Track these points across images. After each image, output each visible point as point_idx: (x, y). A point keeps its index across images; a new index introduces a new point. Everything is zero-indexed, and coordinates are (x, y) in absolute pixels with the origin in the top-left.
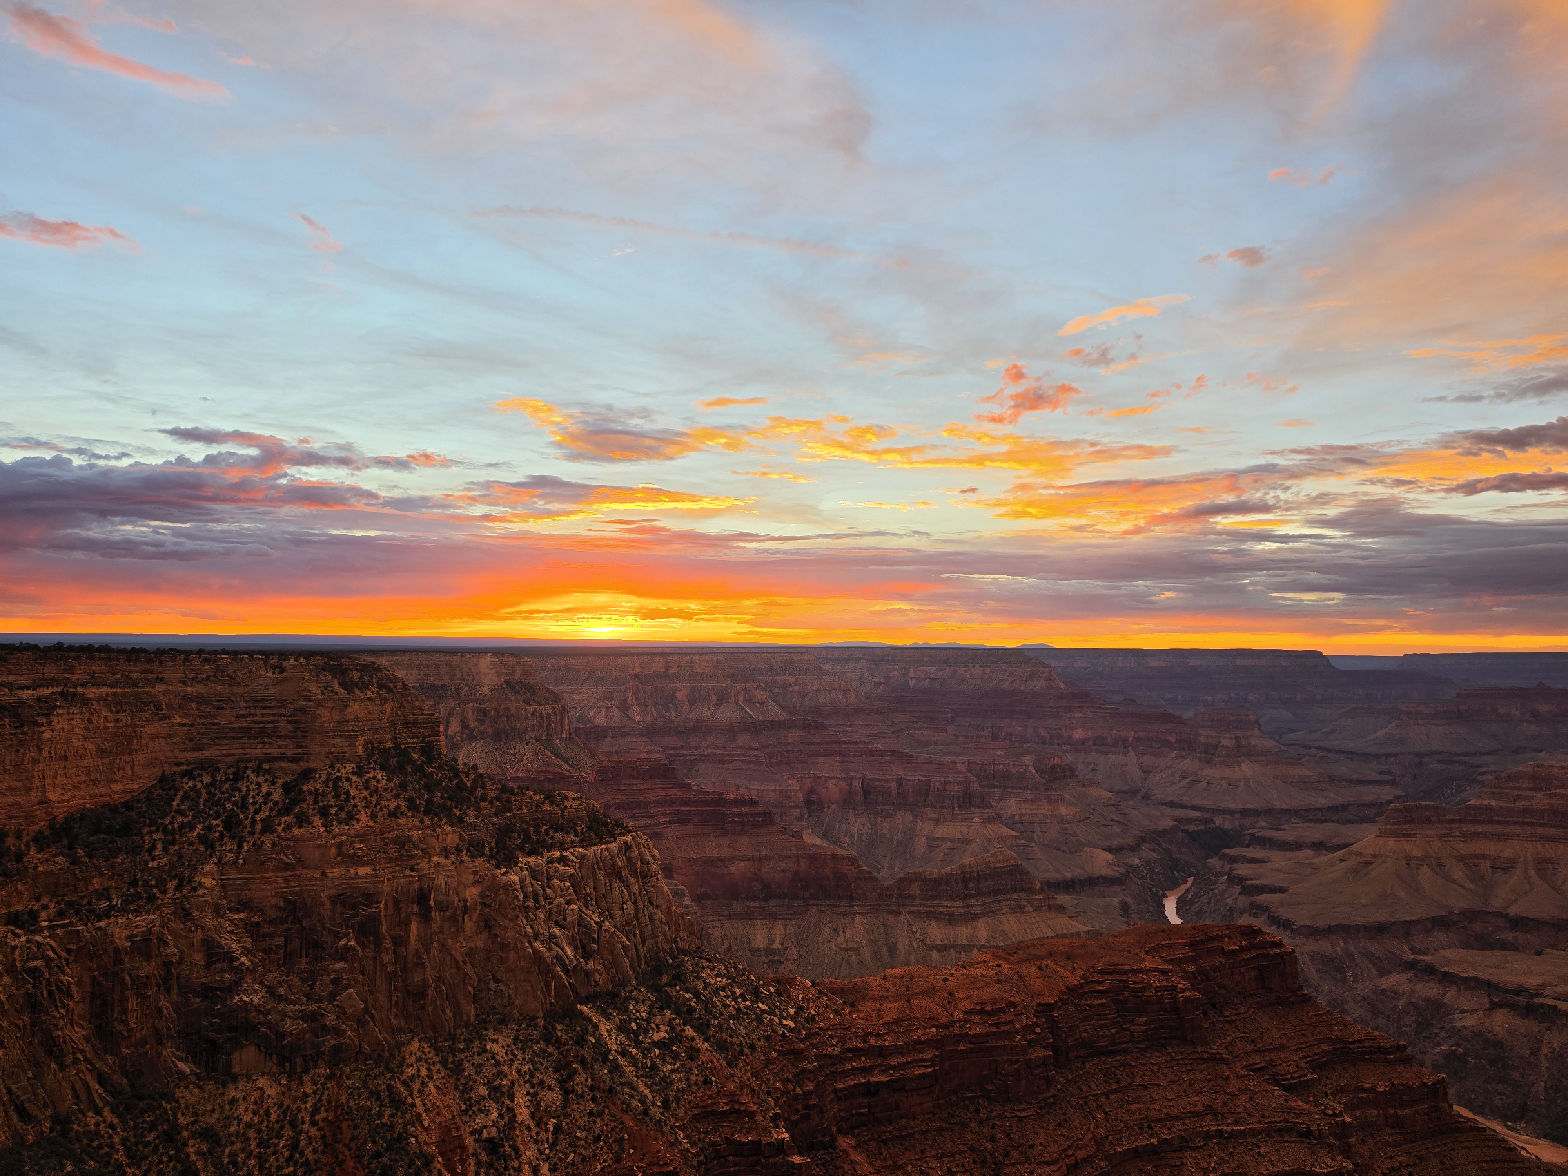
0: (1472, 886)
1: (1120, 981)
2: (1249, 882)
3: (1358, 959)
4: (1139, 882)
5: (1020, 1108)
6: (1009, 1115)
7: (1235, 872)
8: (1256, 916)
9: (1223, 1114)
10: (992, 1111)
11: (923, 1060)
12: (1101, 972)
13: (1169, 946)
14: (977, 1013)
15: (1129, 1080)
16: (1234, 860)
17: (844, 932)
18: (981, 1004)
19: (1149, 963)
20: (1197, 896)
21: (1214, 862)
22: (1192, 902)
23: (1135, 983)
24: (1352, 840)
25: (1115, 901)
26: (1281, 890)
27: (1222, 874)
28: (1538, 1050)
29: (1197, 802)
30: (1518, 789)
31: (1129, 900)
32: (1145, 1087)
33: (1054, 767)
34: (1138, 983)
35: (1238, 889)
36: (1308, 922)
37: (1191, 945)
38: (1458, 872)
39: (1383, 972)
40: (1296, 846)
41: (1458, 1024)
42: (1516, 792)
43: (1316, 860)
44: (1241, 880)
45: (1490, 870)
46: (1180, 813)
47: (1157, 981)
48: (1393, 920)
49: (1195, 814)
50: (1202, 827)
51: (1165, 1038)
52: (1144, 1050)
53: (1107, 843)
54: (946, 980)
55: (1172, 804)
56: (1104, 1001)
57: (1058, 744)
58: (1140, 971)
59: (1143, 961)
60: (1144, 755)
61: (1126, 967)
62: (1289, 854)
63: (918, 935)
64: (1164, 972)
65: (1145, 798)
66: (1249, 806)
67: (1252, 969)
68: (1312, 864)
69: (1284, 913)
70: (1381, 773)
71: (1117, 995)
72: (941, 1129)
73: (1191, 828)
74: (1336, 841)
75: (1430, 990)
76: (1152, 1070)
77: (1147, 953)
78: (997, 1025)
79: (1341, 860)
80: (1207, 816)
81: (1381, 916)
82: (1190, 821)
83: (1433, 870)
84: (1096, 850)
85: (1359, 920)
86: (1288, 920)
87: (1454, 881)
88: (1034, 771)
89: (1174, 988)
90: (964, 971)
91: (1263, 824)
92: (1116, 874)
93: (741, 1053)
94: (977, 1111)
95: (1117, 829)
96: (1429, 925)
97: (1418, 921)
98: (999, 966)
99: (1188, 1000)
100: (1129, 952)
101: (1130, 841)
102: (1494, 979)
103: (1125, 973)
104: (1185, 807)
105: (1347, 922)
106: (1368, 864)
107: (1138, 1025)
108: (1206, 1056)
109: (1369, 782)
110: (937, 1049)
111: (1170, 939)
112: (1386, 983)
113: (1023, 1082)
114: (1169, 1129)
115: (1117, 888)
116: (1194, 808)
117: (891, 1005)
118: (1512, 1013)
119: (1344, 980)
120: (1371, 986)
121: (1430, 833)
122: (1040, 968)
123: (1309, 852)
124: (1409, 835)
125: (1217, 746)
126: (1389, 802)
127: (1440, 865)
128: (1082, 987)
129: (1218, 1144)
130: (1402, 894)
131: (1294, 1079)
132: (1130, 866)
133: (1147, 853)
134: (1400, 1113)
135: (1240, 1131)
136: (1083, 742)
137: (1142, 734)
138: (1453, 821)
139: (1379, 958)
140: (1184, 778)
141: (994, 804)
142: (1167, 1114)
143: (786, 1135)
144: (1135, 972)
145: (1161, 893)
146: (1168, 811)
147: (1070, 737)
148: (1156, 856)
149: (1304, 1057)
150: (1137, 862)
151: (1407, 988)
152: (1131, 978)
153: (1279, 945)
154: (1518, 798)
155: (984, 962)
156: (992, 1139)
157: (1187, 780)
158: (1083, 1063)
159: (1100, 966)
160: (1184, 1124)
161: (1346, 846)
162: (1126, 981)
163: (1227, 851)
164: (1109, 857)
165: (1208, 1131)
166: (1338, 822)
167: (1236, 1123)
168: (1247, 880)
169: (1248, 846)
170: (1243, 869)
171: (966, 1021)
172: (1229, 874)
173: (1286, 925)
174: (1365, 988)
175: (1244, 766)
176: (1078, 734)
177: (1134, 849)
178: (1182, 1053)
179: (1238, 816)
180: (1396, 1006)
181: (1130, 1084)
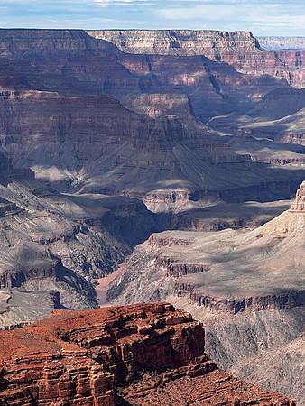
1: (36, 369)
2: (174, 264)
3: (268, 329)
7: (163, 255)
8: (179, 295)
13: (86, 330)
16: (162, 243)
19: (65, 348)
21: (144, 246)
23: (50, 369)
26: (201, 270)
27: (150, 258)
34: (55, 369)
35: (164, 270)
43: (236, 239)
44: (169, 261)
47: (72, 365)
50: (133, 213)
53: (41, 235)
55: (105, 191)
58: (56, 357)
59: (59, 347)
62: (213, 234)
64: (79, 356)
69: (204, 292)
73: (123, 214)
77: (64, 339)
79: (258, 237)
80: (139, 200)
81: (290, 286)
82: (122, 207)
84: (29, 243)
86: (208, 297)
89: (88, 370)
92: (48, 265)
95: (50, 220)
100: (47, 340)
101: (63, 231)
103: (41, 360)
105: (260, 295)
106: (281, 238)
111: (88, 324)
112: (290, 348)
115: (50, 280)
119: (256, 349)
120: (278, 352)
123: (229, 232)
125: (150, 130)
132: (63, 257)
137: (78, 120)
139: (286, 326)
140: (118, 164)
144: (50, 359)
145: (92, 281)
147: (6, 125)
150: (70, 252)
152: (47, 365)
157: (121, 166)
159: (16, 357)
161: (263, 223)
168: (173, 261)
169: (176, 228)
170: (170, 251)
175: (175, 150)
176: (14, 122)
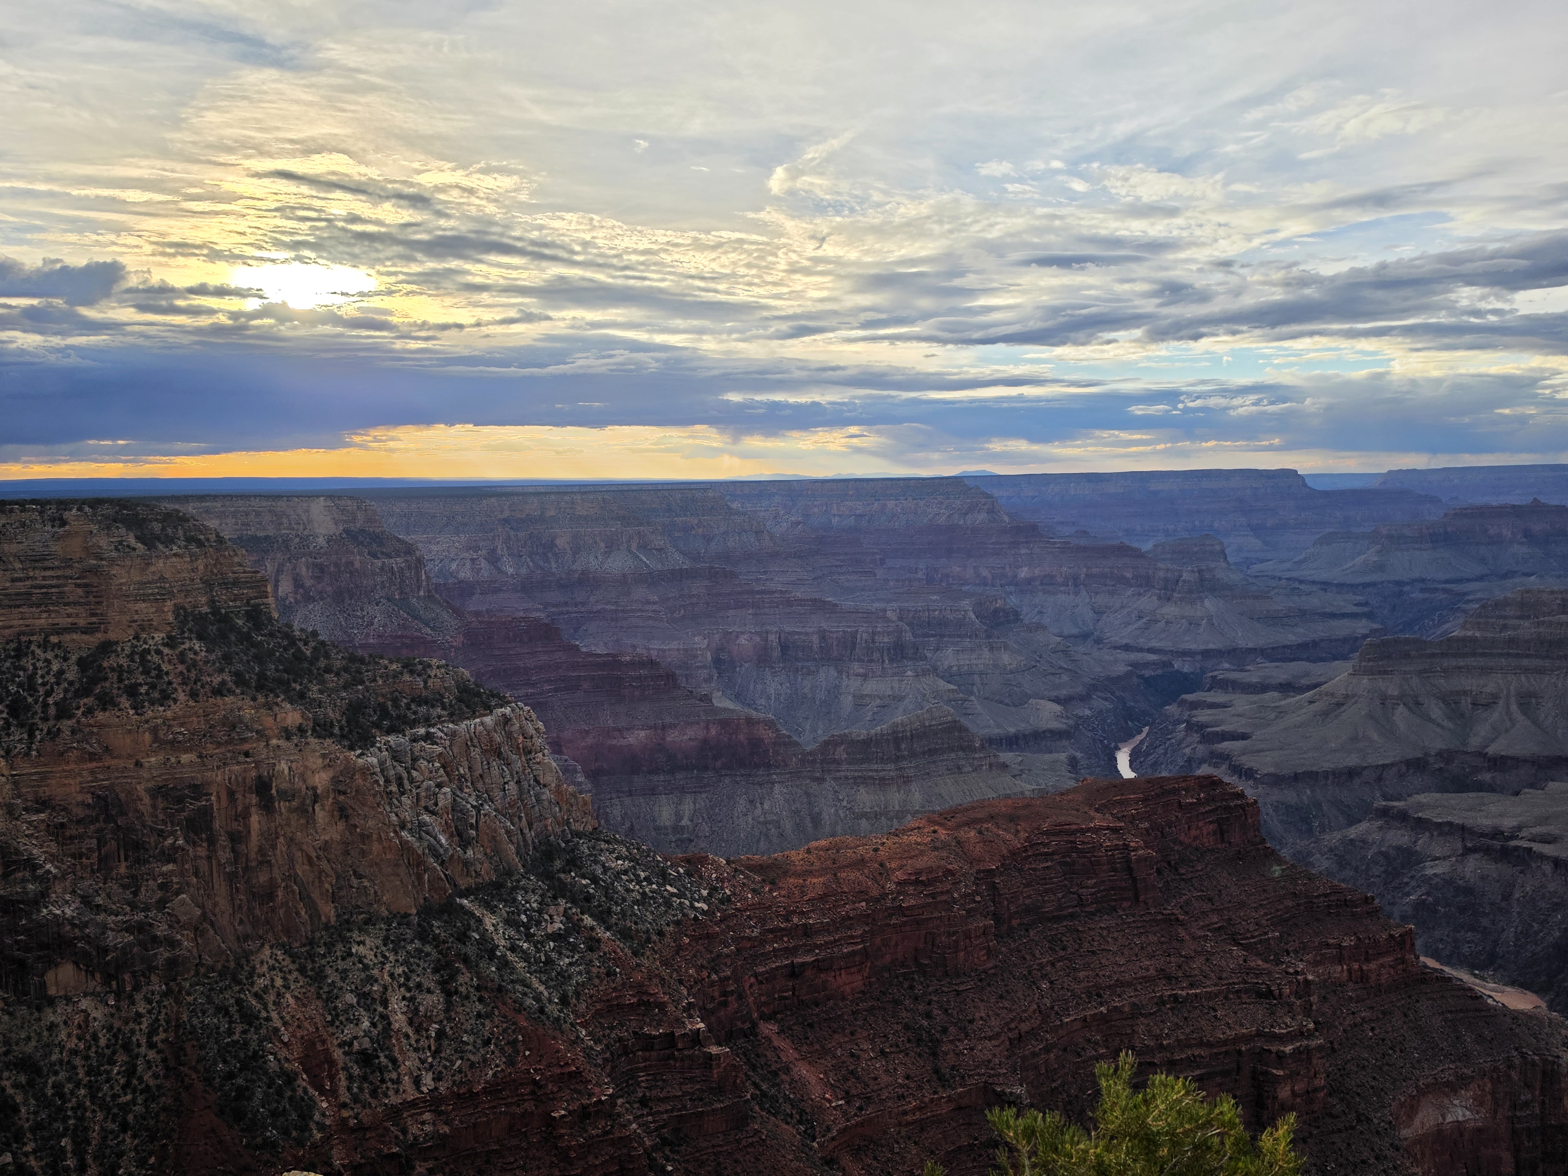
0: (1450, 725)
1: (1067, 842)
2: (1209, 730)
3: (1325, 808)
4: (1089, 734)
5: (958, 981)
6: (946, 989)
7: (1195, 719)
8: (1216, 766)
9: (1176, 979)
10: (928, 986)
11: (852, 937)
12: (1047, 833)
13: (1120, 803)
14: (911, 884)
15: (1077, 946)
16: (1193, 706)
17: (762, 804)
18: (916, 874)
19: (1099, 821)
20: (1153, 747)
21: (1172, 709)
22: (1147, 754)
23: (1083, 843)
24: (1322, 679)
25: (1063, 756)
26: (1244, 737)
27: (1180, 722)
28: (1511, 894)
29: (1154, 644)
30: (1505, 617)
31: (1079, 755)
32: (1094, 953)
33: (996, 611)
34: (1088, 843)
35: (1196, 737)
36: (1272, 770)
37: (1145, 800)
38: (1436, 711)
39: (1352, 821)
40: (1263, 688)
41: (1429, 872)
42: (1502, 622)
43: (1283, 703)
44: (1201, 727)
45: (1470, 706)
46: (1133, 656)
47: (1107, 841)
48: (1365, 765)
49: (1152, 657)
50: (1159, 672)
51: (1115, 900)
52: (1093, 914)
53: (1055, 693)
54: (876, 850)
55: (1127, 648)
56: (1050, 864)
57: (1001, 586)
58: (1089, 830)
59: (1092, 819)
60: (1097, 593)
61: (1074, 827)
62: (1255, 698)
63: (845, 803)
64: (1115, 830)
65: (1098, 641)
66: (1211, 646)
67: (1211, 822)
68: (1279, 707)
69: (1248, 762)
70: (1356, 605)
71: (1063, 857)
72: (873, 1008)
73: (1147, 673)
74: (1304, 681)
75: (1399, 837)
76: (1101, 935)
77: (1097, 810)
78: (933, 896)
79: (1311, 702)
80: (1165, 658)
81: (1353, 760)
82: (1147, 665)
83: (1410, 709)
84: (1042, 702)
85: (1327, 765)
86: (1251, 769)
87: (1430, 720)
88: (973, 617)
89: (1126, 846)
90: (896, 839)
91: (1226, 665)
92: (1064, 727)
93: (649, 940)
94: (912, 987)
95: (1065, 678)
96: (1404, 769)
97: (1392, 765)
98: (935, 832)
99: (1140, 860)
100: (1078, 810)
101: (1080, 689)
102: (1469, 823)
103: (1073, 833)
104: (1141, 650)
105: (1315, 769)
106: (1339, 705)
107: (1087, 887)
108: (1159, 917)
109: (1344, 616)
110: (867, 924)
111: (1122, 795)
112: (1353, 832)
113: (962, 954)
114: (1120, 996)
115: (1065, 743)
116: (1151, 650)
117: (815, 880)
118: (1486, 857)
119: (1310, 831)
120: (1339, 837)
121: (1407, 669)
122: (980, 832)
123: (1275, 694)
124: (1386, 672)
125: (1178, 581)
126: (1365, 637)
127: (1418, 704)
128: (1026, 850)
129: (1172, 1009)
130: (1375, 736)
131: (1253, 937)
132: (1080, 718)
133: (1099, 703)
134: (1365, 968)
135: (1196, 995)
136: (1029, 581)
137: (1095, 570)
138: (1433, 655)
139: (1348, 806)
140: (1140, 617)
141: (929, 655)
142: (1117, 980)
143: (702, 1025)
144: (1083, 831)
145: (1113, 745)
146: (1123, 655)
147: (1015, 576)
148: (1108, 705)
149: (1266, 914)
150: (1087, 712)
151: (1377, 836)
152: (1079, 838)
153: (1241, 795)
154: (1505, 627)
155: (919, 828)
156: (928, 1015)
157: (1144, 620)
158: (1027, 931)
159: (1045, 827)
160: (1136, 990)
161: (1316, 686)
162: (1074, 842)
163: (1184, 696)
164: (1057, 708)
165: (1161, 997)
166: (1308, 660)
167: (1191, 986)
168: (1207, 727)
169: (1209, 690)
170: (1203, 716)
171: (899, 893)
172: (1188, 722)
173: (1248, 774)
174: (1333, 838)
175: (1207, 603)
176: (1024, 573)
177: (1084, 699)
178: (1133, 916)
179: (1199, 657)
180: (1364, 857)
181: (1077, 951)
